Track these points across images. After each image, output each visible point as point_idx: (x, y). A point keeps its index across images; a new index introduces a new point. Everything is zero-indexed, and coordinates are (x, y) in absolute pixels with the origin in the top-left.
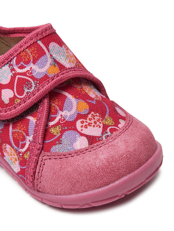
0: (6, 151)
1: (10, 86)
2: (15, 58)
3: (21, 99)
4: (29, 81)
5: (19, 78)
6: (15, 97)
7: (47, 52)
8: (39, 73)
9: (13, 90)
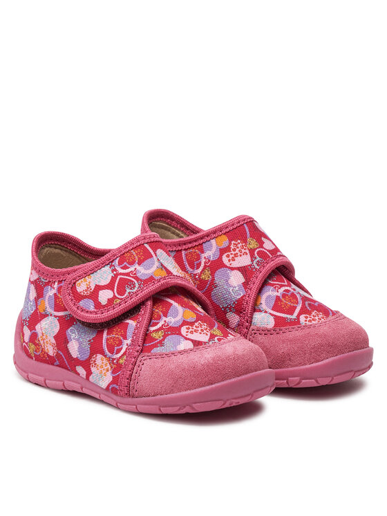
0: (95, 364)
1: (110, 286)
2: (118, 259)
3: (121, 299)
4: (133, 282)
5: (120, 278)
6: (115, 297)
7: (154, 256)
8: (143, 274)
9: (113, 291)
